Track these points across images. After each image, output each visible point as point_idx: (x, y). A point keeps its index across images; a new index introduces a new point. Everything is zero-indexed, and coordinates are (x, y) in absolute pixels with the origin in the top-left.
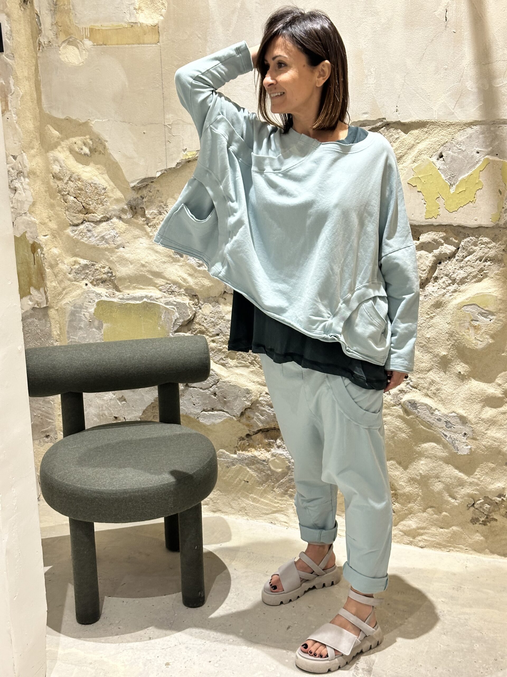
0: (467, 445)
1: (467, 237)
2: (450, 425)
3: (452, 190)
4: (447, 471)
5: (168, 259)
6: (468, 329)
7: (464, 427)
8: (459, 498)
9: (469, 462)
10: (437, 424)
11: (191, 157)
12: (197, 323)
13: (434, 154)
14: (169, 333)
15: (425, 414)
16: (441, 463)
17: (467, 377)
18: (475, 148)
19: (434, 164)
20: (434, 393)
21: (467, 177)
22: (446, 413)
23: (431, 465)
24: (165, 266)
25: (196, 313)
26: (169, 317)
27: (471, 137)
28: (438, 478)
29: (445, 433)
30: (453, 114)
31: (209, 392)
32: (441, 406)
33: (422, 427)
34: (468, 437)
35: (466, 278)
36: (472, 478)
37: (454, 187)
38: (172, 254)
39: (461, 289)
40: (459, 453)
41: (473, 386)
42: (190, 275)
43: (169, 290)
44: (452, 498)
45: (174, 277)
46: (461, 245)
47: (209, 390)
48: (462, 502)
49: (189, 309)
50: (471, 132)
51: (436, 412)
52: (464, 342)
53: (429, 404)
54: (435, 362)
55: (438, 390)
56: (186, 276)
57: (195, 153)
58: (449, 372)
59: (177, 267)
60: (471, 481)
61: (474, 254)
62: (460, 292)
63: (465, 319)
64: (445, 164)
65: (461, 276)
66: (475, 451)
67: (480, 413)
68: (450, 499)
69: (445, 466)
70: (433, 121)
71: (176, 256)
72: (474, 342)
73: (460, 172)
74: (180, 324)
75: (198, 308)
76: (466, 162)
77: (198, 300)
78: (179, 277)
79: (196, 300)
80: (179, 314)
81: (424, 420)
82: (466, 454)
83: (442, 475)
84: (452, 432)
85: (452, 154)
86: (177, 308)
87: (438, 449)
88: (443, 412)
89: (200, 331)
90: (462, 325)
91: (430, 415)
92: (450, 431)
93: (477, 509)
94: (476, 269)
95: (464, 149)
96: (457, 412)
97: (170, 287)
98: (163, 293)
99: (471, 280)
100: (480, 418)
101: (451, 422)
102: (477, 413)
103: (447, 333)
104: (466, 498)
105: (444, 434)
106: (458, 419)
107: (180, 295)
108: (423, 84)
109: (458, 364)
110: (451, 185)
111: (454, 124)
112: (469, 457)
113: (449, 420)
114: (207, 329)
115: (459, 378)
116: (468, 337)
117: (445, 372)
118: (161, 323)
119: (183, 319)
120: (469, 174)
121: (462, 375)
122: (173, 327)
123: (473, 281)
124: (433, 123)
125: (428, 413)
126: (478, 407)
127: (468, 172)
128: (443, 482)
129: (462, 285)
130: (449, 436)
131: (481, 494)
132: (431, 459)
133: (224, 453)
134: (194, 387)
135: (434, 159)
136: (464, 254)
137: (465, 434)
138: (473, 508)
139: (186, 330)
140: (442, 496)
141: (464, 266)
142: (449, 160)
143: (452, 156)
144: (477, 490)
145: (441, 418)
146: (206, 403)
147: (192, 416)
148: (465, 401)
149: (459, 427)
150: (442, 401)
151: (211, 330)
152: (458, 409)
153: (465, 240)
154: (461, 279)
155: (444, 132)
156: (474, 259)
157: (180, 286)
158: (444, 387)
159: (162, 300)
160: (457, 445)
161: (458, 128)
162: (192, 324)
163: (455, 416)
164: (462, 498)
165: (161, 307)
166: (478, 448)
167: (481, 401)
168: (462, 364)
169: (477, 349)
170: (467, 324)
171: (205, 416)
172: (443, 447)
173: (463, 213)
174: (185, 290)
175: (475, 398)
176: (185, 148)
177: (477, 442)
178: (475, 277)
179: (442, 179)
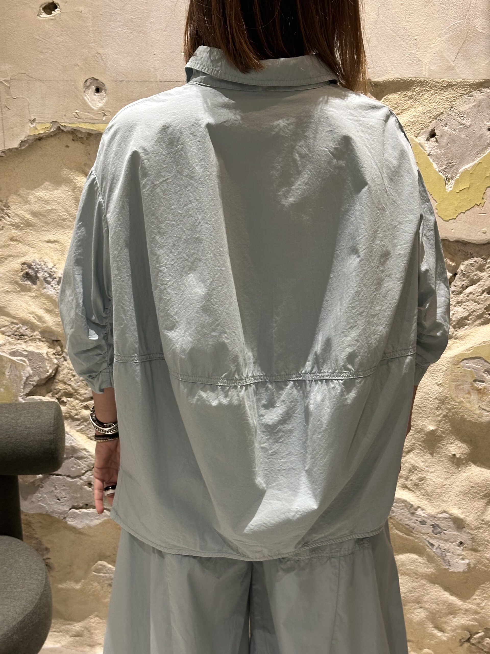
0: (463, 559)
1: (470, 258)
2: (439, 530)
3: (449, 187)
4: (432, 593)
5: (12, 287)
6: (469, 393)
7: (459, 534)
8: (449, 630)
9: (465, 581)
10: (420, 529)
11: (42, 132)
12: (61, 381)
13: (422, 131)
14: (17, 396)
15: (401, 514)
16: (424, 582)
17: (464, 462)
18: (485, 123)
19: (422, 146)
20: (415, 485)
21: (473, 166)
22: (433, 513)
23: (409, 584)
24: (9, 297)
25: (58, 366)
26: (18, 373)
27: (480, 105)
28: (419, 603)
29: (432, 541)
30: (453, 68)
31: (81, 481)
32: (426, 502)
33: (398, 532)
34: (465, 547)
35: (466, 318)
36: (469, 603)
37: (452, 182)
38: (18, 279)
39: (458, 335)
40: (452, 570)
41: (474, 474)
42: (48, 311)
43: (17, 333)
44: (439, 630)
45: (23, 315)
46: (459, 270)
47: (81, 479)
48: (453, 636)
49: (47, 362)
50: (480, 98)
51: (419, 512)
52: (462, 412)
53: (408, 500)
54: (418, 439)
55: (421, 479)
56: (41, 312)
57: (48, 125)
58: (438, 453)
59: (27, 298)
60: (467, 607)
61: (479, 283)
62: (457, 338)
63: (465, 379)
64: (439, 147)
65: (459, 316)
66: (475, 567)
67: (482, 513)
68: (435, 631)
69: (430, 587)
70: (422, 79)
71: (26, 282)
72: (478, 412)
73: (463, 159)
74: (35, 383)
75: (62, 359)
76: (471, 143)
77: (62, 347)
78: (31, 314)
79: (59, 348)
80: (32, 369)
81: (400, 522)
82: (461, 570)
83: (426, 598)
84: (442, 540)
85: (449, 131)
86: (29, 360)
87: (420, 562)
88: (429, 511)
89: (65, 392)
90: (461, 387)
91: (409, 515)
92: (438, 538)
93: (473, 644)
94: (482, 306)
95: (468, 124)
96: (450, 512)
97: (18, 328)
98: (7, 338)
99: (474, 321)
100: (483, 520)
101: (441, 525)
102: (479, 514)
103: (436, 398)
104: (459, 631)
105: (429, 543)
106: (451, 523)
107: (33, 339)
108: (407, 22)
109: (452, 443)
110: (448, 179)
111: (454, 85)
112: (466, 575)
113: (438, 522)
114: (76, 391)
115: (453, 462)
116: (468, 405)
117: (432, 454)
118: (5, 382)
119: (39, 375)
120: (475, 162)
121: (458, 459)
122: (24, 388)
123: (476, 323)
124: (422, 83)
125: (407, 513)
126: (480, 504)
127: (473, 160)
128: (426, 609)
129: (459, 328)
130: (437, 546)
131: (481, 625)
132: (409, 576)
133: (104, 566)
134: (58, 475)
135: (422, 139)
136: (463, 283)
137: (461, 543)
138: (469, 644)
139: (43, 391)
140: (425, 628)
141: (464, 300)
142: (444, 141)
143: (450, 135)
144: (475, 620)
145: (425, 520)
146: (77, 498)
147: (56, 516)
148: (461, 496)
149: (452, 532)
150: (428, 496)
151: (82, 391)
152: (450, 508)
153: (467, 262)
154: (459, 321)
155: (438, 98)
156: (480, 290)
157: (33, 327)
158: (429, 476)
159: (5, 348)
160: (448, 558)
161: (460, 91)
162: (53, 383)
163: (446, 518)
164: (453, 631)
165: (4, 359)
166: (479, 562)
167: (485, 496)
168: (457, 442)
169: (482, 422)
170: (467, 387)
171: (75, 516)
172: (428, 561)
173: (465, 222)
174: (41, 332)
175: (476, 493)
176: (33, 118)
177: (478, 554)
178: (479, 317)
179: (434, 170)
